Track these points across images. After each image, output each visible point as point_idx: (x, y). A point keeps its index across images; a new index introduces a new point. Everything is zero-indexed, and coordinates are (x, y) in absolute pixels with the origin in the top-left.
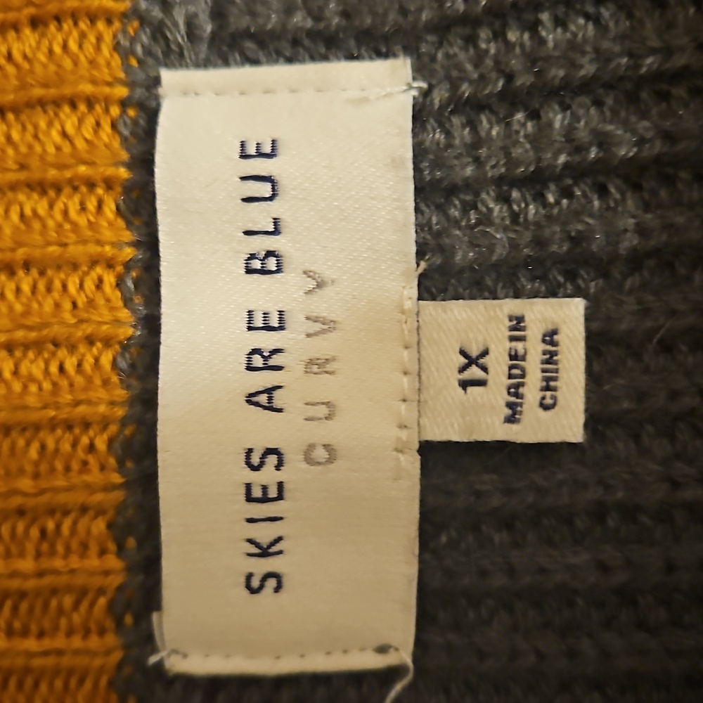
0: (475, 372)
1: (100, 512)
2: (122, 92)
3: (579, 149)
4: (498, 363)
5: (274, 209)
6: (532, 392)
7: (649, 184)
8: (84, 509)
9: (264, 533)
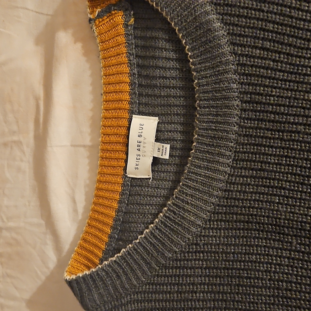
0: (159, 150)
1: (124, 159)
2: (128, 117)
3: (175, 129)
4: (161, 150)
5: (142, 131)
6: (164, 153)
7: (181, 133)
8: (122, 159)
9: (137, 163)
